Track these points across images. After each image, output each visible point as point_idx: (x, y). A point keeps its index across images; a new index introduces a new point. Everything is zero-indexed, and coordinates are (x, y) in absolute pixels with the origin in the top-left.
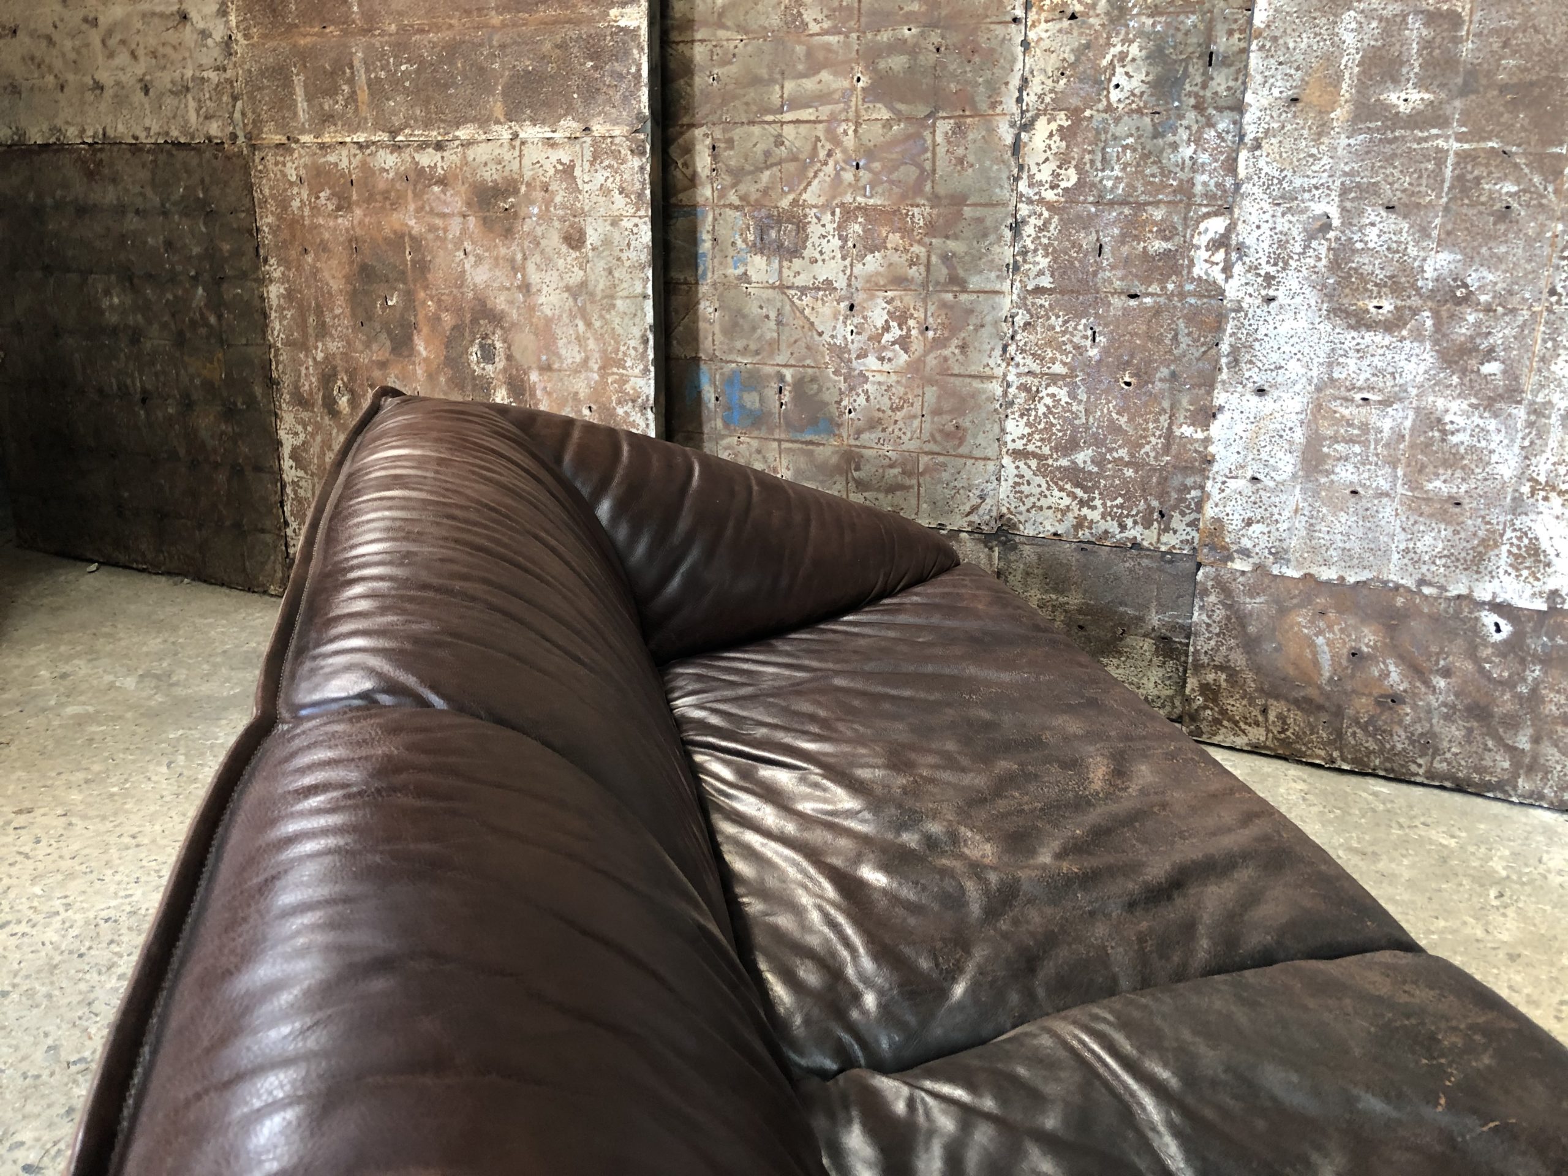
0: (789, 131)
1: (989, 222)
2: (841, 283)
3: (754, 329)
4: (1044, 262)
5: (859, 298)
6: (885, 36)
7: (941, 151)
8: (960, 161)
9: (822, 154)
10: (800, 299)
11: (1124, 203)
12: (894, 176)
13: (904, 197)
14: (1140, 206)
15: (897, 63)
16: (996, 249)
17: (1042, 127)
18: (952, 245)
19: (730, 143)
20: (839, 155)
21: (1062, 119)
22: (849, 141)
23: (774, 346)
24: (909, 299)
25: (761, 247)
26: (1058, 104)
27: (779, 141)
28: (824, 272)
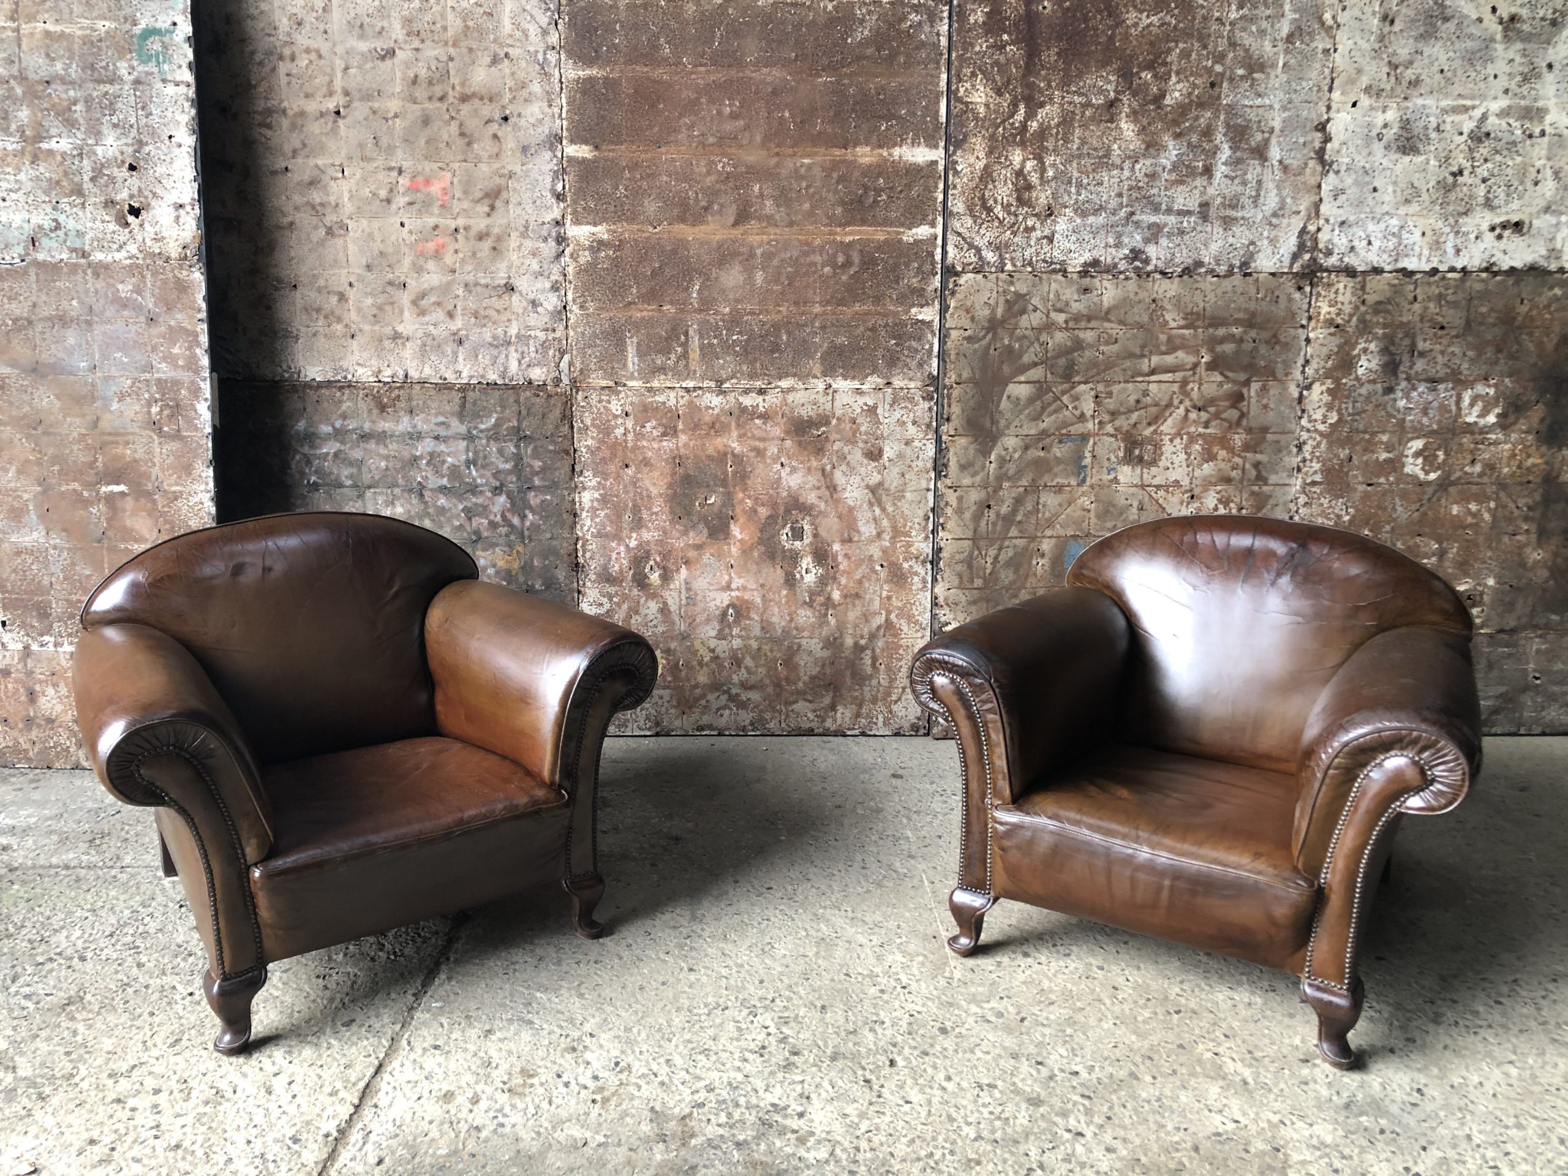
0: (1153, 387)
1: (1282, 443)
2: (1185, 482)
3: (1121, 514)
4: (1316, 466)
5: (1197, 491)
6: (1221, 332)
7: (1253, 401)
8: (1265, 407)
9: (1176, 402)
10: (1156, 493)
11: (1365, 432)
12: (1224, 416)
13: (1230, 427)
14: (1374, 434)
15: (1228, 348)
16: (1287, 459)
17: (1317, 388)
18: (1259, 457)
19: (1110, 394)
20: (1187, 403)
21: (1329, 383)
22: (1195, 395)
24: (1231, 490)
25: (1130, 459)
26: (1327, 376)
27: (1146, 393)
28: (1173, 476)
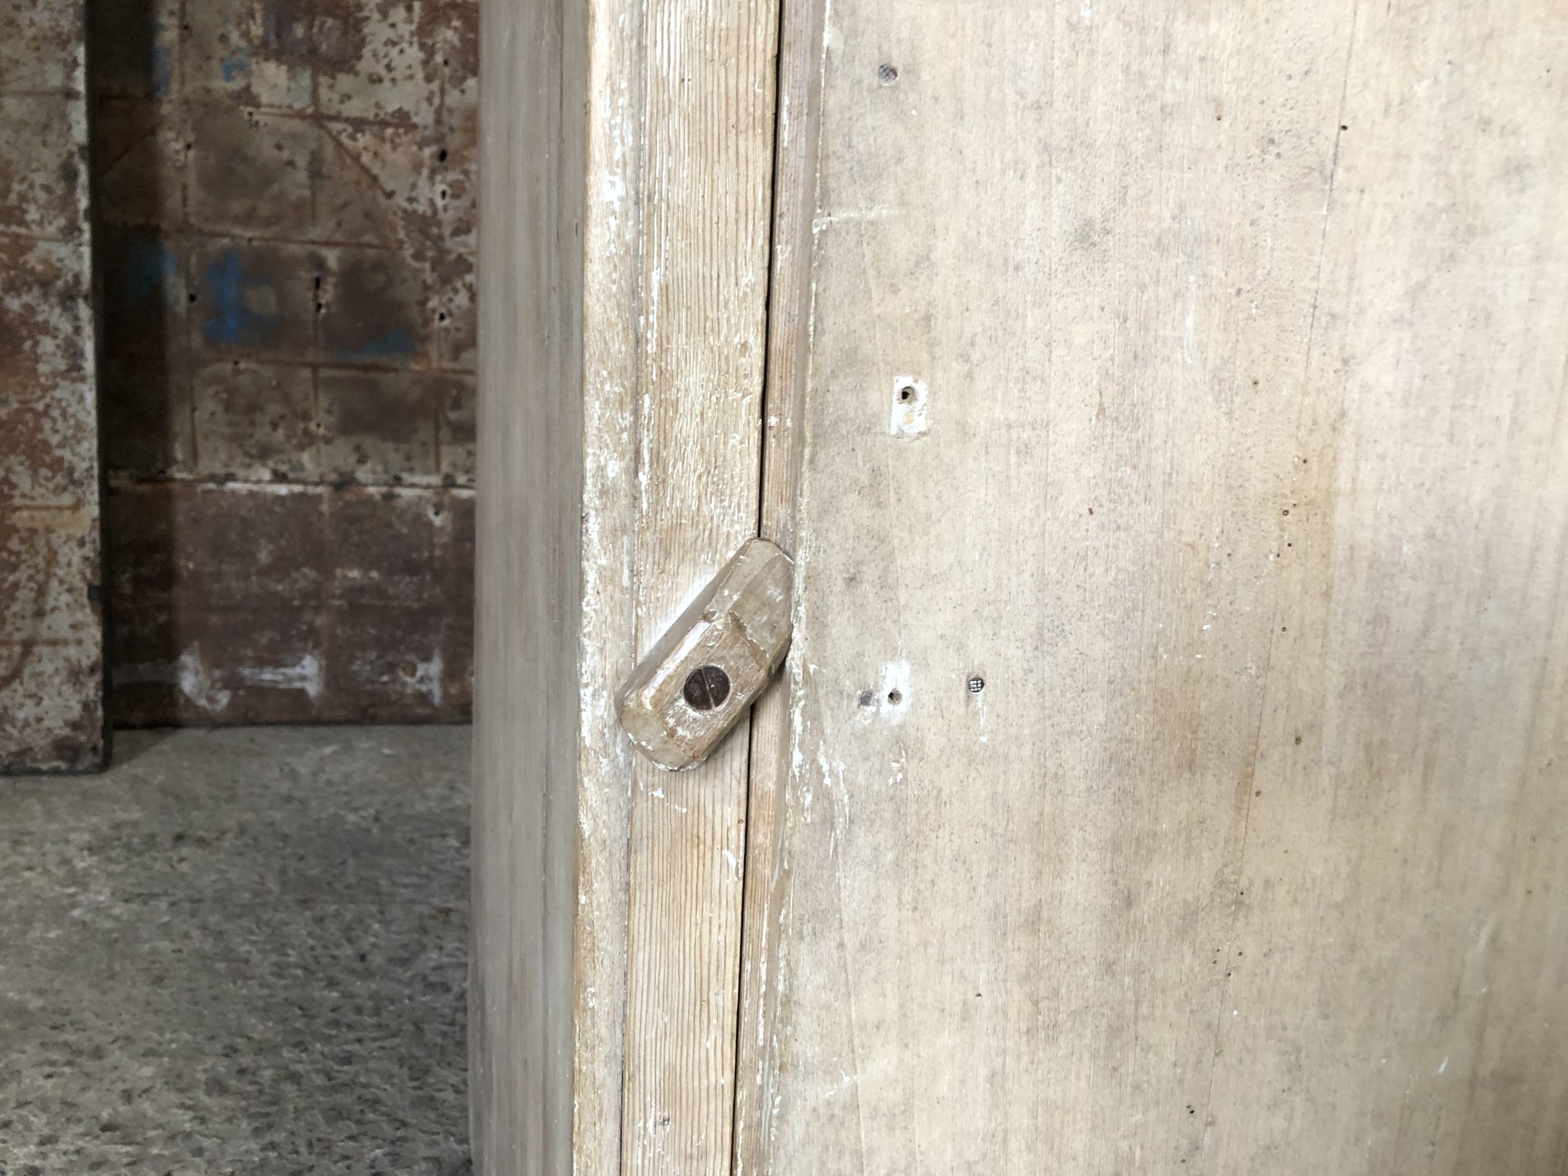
2: (424, 117)
5: (454, 143)
10: (352, 137)
23: (305, 212)
25: (277, 48)
28: (393, 100)
